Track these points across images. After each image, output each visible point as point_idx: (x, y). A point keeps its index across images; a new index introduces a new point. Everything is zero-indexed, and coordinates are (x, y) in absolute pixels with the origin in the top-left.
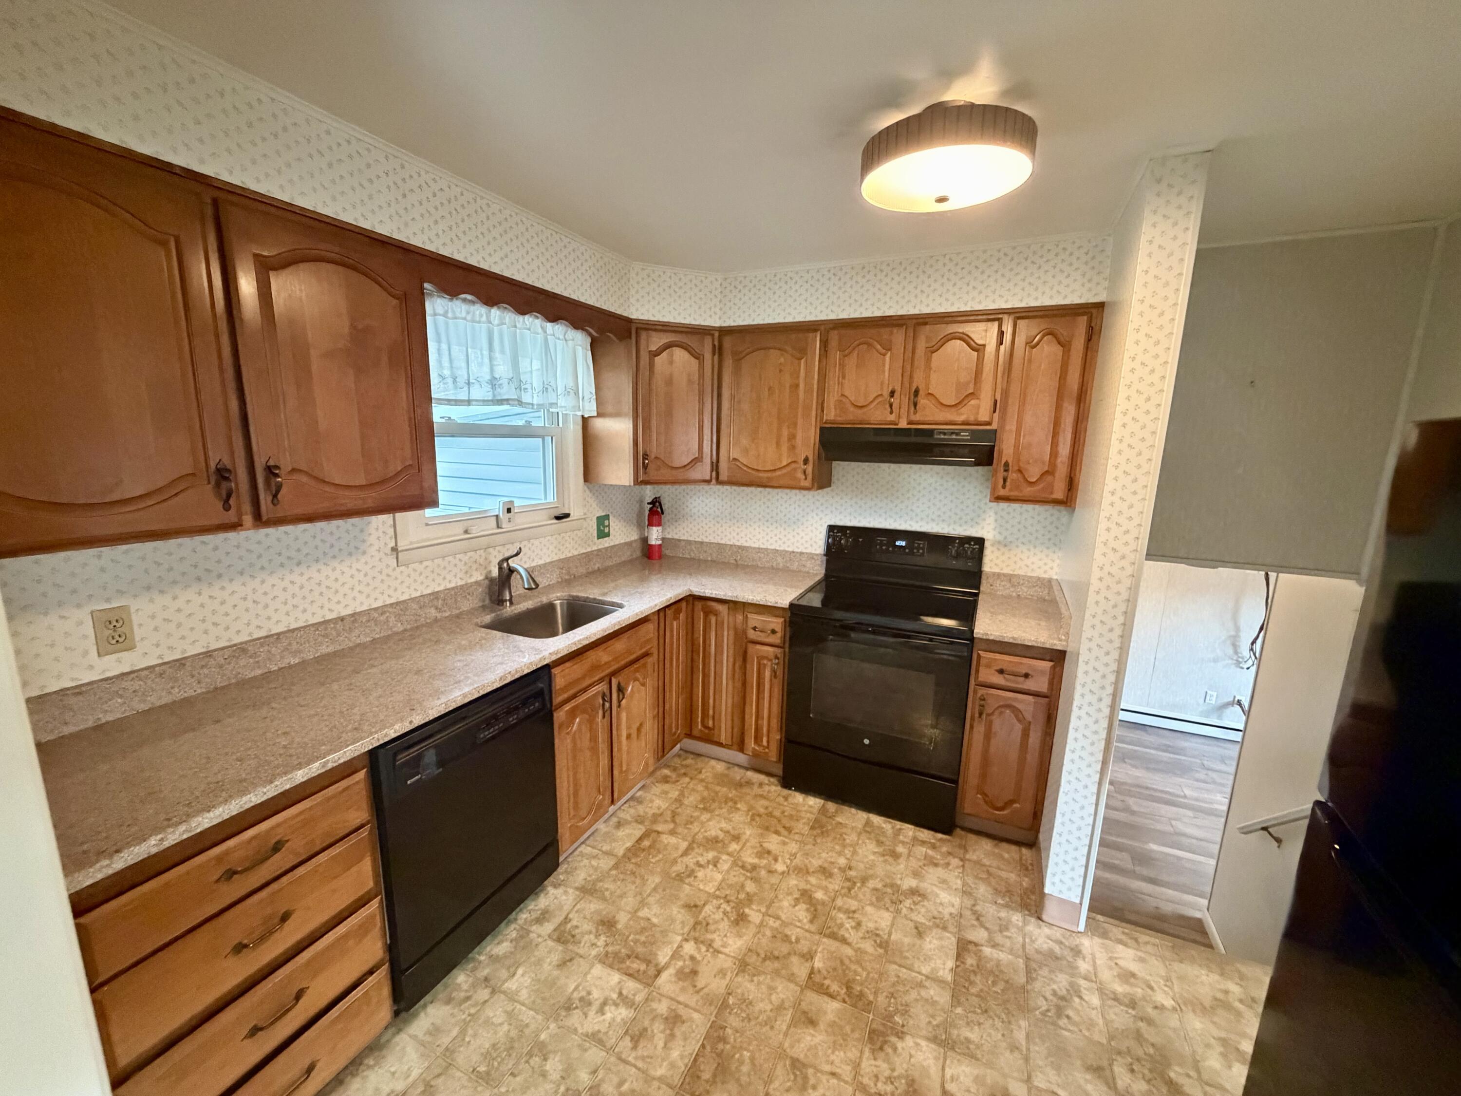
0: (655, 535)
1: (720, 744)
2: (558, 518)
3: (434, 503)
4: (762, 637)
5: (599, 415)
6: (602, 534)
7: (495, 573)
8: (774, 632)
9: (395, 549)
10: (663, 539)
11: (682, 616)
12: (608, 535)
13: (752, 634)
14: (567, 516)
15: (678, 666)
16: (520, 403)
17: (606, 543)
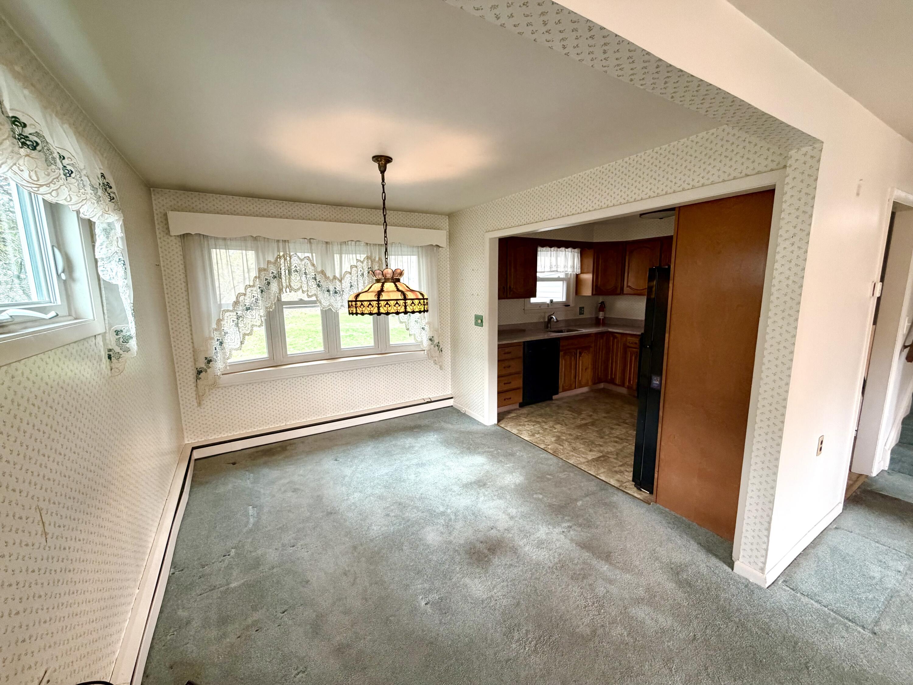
0: (601, 315)
1: (616, 385)
2: (566, 306)
3: (535, 296)
4: (632, 346)
5: (582, 273)
6: (581, 313)
7: (546, 320)
8: (636, 343)
9: (524, 309)
10: (605, 317)
11: (605, 338)
12: (583, 314)
13: (628, 344)
14: (569, 305)
15: (602, 356)
16: (557, 271)
17: (582, 317)
